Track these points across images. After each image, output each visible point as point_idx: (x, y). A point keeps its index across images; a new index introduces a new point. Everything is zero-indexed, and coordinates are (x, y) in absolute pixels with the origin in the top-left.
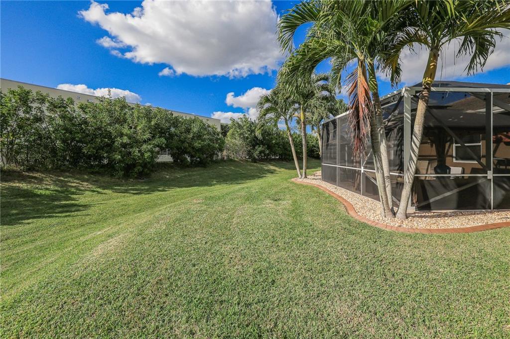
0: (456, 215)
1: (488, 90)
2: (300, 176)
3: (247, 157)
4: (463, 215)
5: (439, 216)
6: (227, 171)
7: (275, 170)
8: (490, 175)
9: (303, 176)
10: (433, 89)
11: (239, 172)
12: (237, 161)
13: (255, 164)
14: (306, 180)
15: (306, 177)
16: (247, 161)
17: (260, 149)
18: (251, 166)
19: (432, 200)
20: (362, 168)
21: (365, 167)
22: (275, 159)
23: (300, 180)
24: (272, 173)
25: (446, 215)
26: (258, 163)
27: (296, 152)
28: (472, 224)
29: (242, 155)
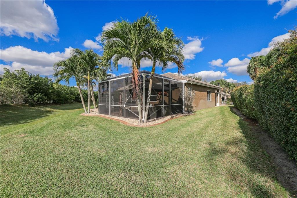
0: (157, 120)
1: (162, 78)
2: (86, 112)
3: (23, 102)
4: (159, 119)
5: (153, 120)
6: (4, 115)
7: (53, 111)
8: (163, 105)
9: (88, 112)
10: (154, 76)
11: (18, 115)
12: (13, 106)
13: (33, 107)
14: (90, 114)
15: (90, 113)
16: (23, 105)
17: (39, 95)
18: (29, 109)
19: (150, 116)
20: (124, 105)
21: (126, 105)
22: (50, 103)
23: (86, 114)
24: (51, 113)
25: (155, 120)
26: (36, 107)
27: (84, 98)
28: (162, 121)
29: (19, 101)
